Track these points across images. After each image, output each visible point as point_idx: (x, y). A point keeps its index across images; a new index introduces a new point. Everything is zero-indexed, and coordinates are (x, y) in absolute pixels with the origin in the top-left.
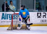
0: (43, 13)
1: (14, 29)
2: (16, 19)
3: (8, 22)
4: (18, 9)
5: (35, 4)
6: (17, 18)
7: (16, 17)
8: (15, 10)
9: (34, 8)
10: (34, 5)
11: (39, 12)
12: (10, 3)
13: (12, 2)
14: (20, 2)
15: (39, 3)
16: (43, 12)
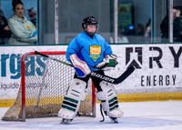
0: (150, 49)
1: (32, 117)
2: (40, 74)
3: (5, 87)
4: (47, 32)
5: (116, 13)
6: (42, 70)
7: (37, 65)
8: (36, 38)
9: (112, 30)
10: (112, 18)
11: (134, 46)
12: (14, 9)
13: (20, 6)
14: (56, 6)
15: (133, 10)
16: (151, 45)
